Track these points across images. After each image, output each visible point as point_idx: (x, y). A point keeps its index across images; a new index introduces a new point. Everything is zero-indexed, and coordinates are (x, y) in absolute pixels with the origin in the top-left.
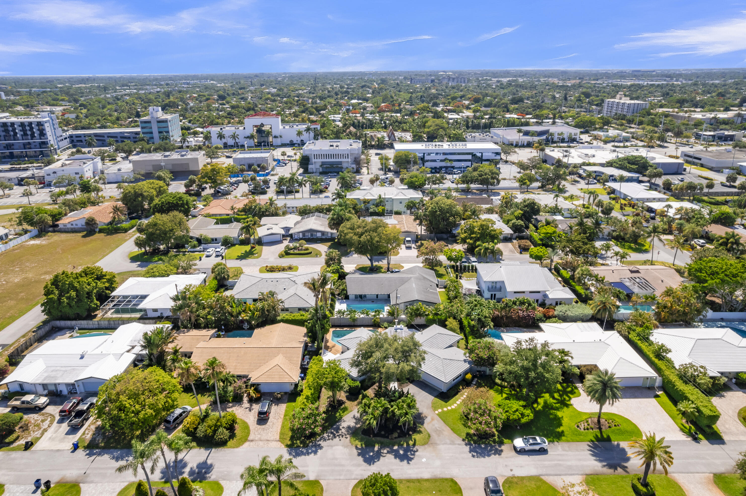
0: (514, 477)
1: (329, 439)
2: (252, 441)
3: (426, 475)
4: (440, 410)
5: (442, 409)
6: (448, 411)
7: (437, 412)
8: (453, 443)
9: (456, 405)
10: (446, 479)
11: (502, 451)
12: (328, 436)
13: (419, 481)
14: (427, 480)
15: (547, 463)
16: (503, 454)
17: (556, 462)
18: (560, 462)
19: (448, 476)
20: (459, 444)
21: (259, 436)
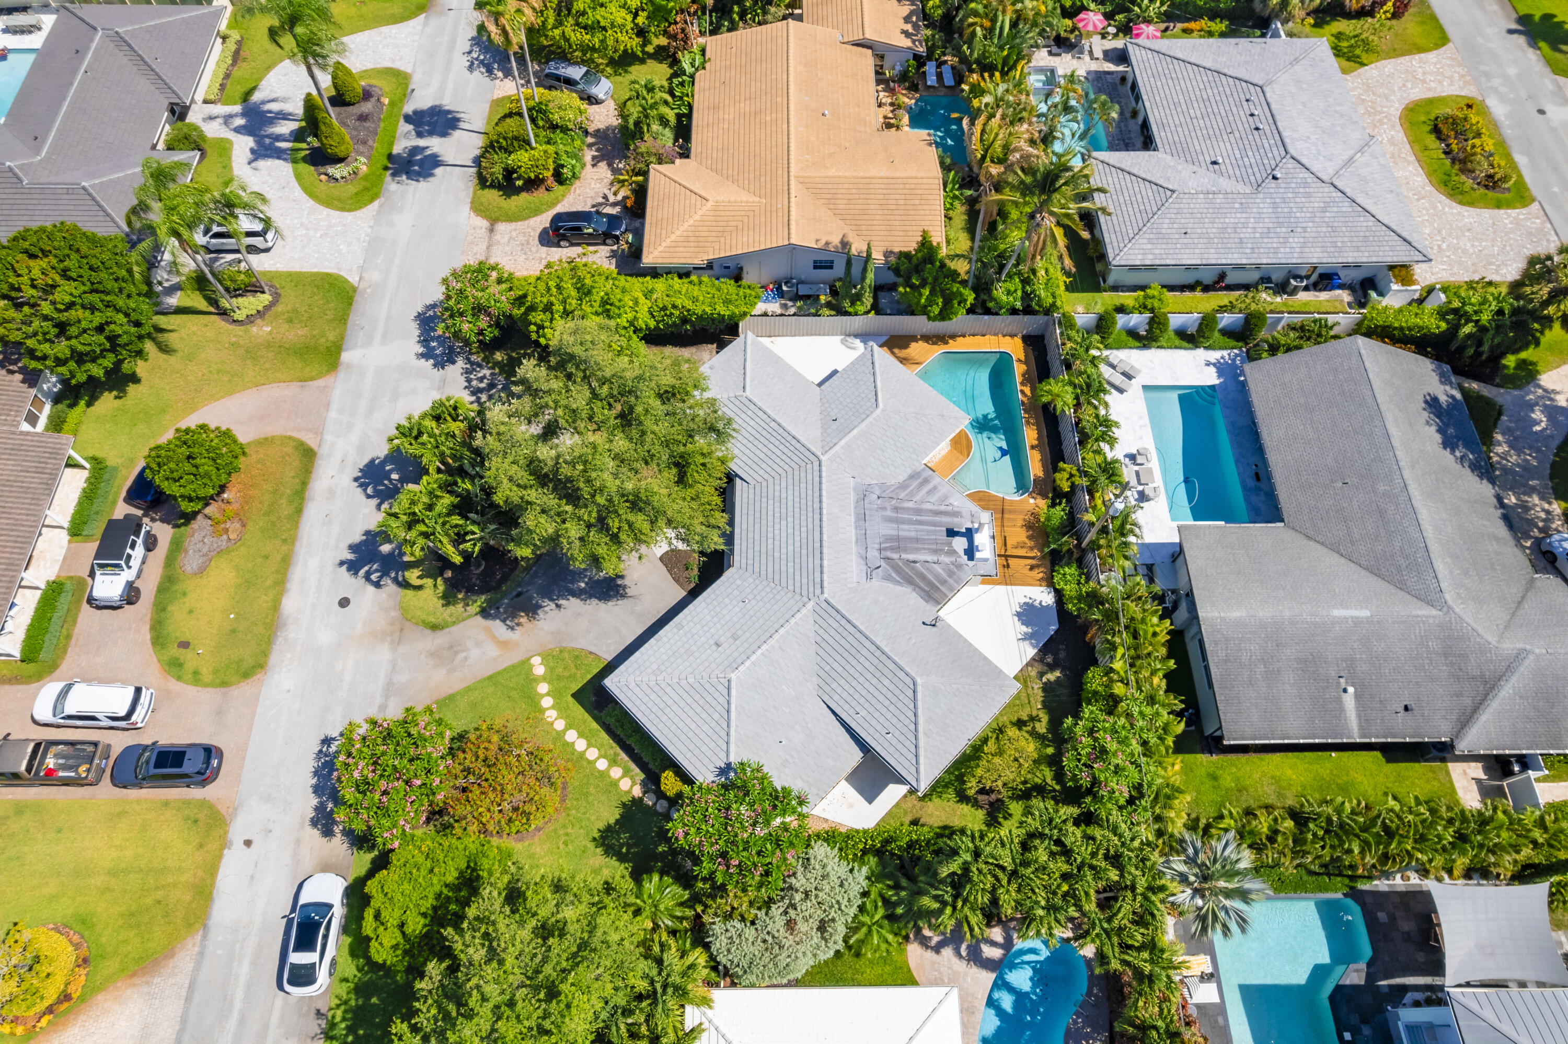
0: (225, 844)
1: (469, 380)
2: (491, 230)
3: (290, 604)
4: (539, 670)
5: (544, 679)
6: (533, 700)
7: (536, 660)
8: (389, 689)
9: (560, 725)
10: (266, 654)
11: (328, 833)
12: (481, 379)
13: (280, 584)
14: (276, 606)
15: (244, 970)
16: (316, 833)
17: (238, 1005)
18: (232, 1022)
19: (274, 659)
20: (383, 707)
21: (506, 239)
